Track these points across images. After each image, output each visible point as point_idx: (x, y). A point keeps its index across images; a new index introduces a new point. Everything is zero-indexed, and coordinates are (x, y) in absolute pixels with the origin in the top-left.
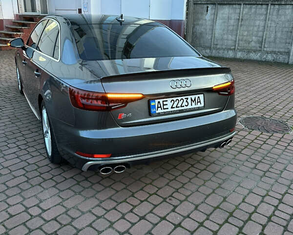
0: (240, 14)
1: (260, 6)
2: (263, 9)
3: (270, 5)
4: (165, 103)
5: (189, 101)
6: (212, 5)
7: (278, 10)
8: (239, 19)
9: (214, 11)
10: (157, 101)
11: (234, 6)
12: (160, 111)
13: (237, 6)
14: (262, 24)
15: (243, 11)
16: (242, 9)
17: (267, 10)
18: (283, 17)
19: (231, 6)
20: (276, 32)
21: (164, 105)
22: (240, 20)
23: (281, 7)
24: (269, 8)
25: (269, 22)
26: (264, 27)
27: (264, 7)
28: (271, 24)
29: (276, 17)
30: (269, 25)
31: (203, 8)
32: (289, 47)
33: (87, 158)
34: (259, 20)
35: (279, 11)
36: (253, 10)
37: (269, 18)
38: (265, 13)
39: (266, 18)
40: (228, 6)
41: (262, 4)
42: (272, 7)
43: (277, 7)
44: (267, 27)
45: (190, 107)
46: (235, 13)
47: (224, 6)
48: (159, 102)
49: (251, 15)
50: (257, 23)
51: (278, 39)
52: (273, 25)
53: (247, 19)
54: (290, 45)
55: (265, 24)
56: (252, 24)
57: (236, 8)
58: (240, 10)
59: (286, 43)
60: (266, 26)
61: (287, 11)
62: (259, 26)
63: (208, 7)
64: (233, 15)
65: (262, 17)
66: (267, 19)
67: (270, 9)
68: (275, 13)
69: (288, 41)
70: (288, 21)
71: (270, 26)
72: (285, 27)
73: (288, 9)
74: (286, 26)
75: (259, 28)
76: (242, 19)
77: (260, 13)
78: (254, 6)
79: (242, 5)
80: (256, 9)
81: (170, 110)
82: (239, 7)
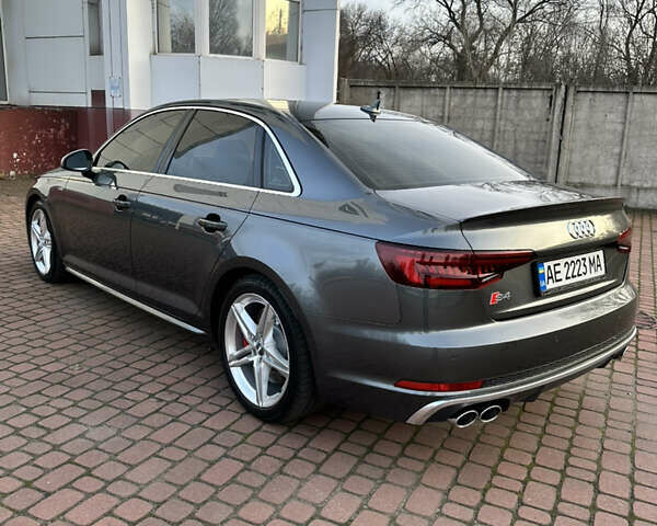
0: (444, 107)
1: (482, 92)
2: (488, 99)
3: (501, 89)
4: (557, 269)
5: (587, 263)
6: (388, 90)
7: (518, 99)
8: (442, 117)
9: (391, 101)
10: (546, 265)
11: (432, 91)
12: (551, 285)
13: (438, 92)
14: (488, 125)
15: (450, 101)
16: (447, 98)
17: (497, 100)
18: (526, 113)
19: (426, 92)
20: (515, 142)
21: (556, 273)
22: (446, 119)
23: (522, 94)
24: (500, 95)
25: (502, 123)
26: (493, 131)
27: (490, 93)
28: (505, 126)
29: (513, 113)
30: (502, 129)
31: (370, 94)
32: (543, 170)
33: (429, 394)
34: (483, 119)
35: (518, 102)
36: (470, 100)
37: (501, 115)
38: (493, 105)
39: (495, 115)
40: (419, 92)
41: (485, 88)
42: (506, 93)
43: (514, 93)
44: (499, 132)
45: (588, 276)
46: (435, 106)
47: (412, 92)
48: (549, 267)
49: (465, 109)
50: (479, 124)
51: (521, 155)
52: (510, 128)
53: (460, 117)
54: (544, 166)
55: (494, 126)
56: (469, 126)
57: (436, 96)
58: (444, 100)
59: (536, 163)
60: (497, 130)
61: (533, 101)
62: (483, 129)
63: (379, 93)
64: (430, 110)
65: (489, 114)
66: (498, 117)
67: (502, 97)
68: (511, 105)
69: (540, 158)
70: (537, 121)
71: (504, 131)
72: (532, 132)
73: (536, 97)
74: (535, 129)
75: (483, 134)
76: (449, 118)
77: (485, 104)
78: (471, 92)
79: (448, 90)
80: (476, 97)
81: (565, 282)
82: (443, 93)
